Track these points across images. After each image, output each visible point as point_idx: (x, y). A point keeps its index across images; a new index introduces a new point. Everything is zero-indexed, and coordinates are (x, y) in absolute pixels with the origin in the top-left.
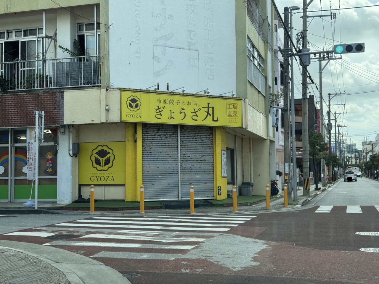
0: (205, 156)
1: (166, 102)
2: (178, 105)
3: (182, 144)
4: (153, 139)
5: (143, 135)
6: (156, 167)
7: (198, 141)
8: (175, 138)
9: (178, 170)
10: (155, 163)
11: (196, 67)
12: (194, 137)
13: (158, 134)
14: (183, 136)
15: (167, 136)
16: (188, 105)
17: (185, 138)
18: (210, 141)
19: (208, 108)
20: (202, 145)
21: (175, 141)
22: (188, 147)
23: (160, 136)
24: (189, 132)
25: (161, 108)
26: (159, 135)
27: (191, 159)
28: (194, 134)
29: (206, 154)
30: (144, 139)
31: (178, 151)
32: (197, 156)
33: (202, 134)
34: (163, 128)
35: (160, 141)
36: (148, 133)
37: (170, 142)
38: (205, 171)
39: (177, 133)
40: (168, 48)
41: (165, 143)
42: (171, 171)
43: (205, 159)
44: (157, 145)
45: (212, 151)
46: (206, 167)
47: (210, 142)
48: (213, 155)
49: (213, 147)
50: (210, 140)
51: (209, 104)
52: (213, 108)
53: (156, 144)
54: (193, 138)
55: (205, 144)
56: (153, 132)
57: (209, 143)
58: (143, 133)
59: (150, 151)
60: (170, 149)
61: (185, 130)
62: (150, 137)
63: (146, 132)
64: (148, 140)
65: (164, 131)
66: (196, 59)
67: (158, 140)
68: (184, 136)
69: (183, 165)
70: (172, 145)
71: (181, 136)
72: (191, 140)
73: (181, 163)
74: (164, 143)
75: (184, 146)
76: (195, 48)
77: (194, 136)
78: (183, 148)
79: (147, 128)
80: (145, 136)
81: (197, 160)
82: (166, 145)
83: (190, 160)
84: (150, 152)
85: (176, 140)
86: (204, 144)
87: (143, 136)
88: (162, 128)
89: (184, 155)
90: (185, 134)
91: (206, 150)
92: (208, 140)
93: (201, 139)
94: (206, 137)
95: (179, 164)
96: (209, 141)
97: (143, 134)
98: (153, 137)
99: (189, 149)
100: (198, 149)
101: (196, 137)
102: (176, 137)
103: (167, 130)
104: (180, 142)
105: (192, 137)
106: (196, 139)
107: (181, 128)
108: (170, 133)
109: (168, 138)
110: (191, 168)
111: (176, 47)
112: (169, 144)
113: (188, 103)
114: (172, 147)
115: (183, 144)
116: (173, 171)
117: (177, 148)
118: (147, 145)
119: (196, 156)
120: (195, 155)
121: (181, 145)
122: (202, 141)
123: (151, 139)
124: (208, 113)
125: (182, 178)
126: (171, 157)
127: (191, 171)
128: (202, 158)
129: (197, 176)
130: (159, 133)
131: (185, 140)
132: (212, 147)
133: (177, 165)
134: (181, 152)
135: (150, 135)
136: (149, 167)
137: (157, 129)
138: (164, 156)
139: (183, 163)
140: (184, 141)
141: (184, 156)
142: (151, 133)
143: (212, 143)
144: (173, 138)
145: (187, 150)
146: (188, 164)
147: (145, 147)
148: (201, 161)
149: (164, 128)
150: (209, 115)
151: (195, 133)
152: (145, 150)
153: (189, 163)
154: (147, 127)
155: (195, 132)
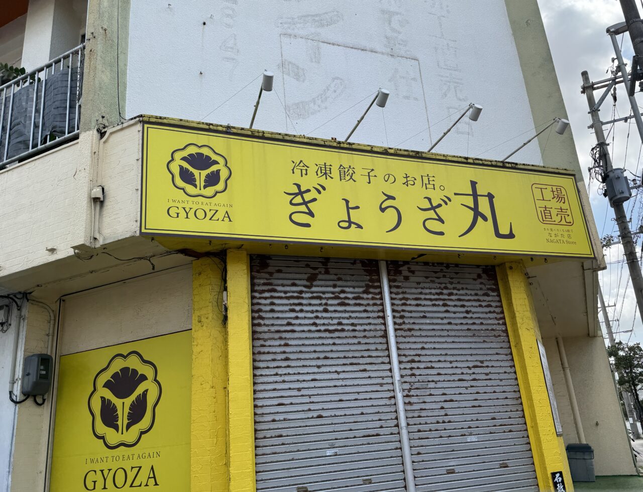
0: (485, 364)
1: (325, 171)
2: (369, 183)
3: (400, 324)
4: (293, 311)
5: (253, 298)
6: (310, 414)
7: (455, 313)
8: (375, 304)
9: (397, 418)
10: (307, 400)
11: (416, 99)
12: (440, 299)
13: (312, 293)
14: (401, 296)
15: (346, 298)
16: (406, 183)
17: (408, 302)
18: (494, 312)
19: (475, 195)
20: (470, 327)
21: (376, 315)
22: (424, 333)
23: (320, 298)
24: (419, 283)
25: (308, 191)
26: (315, 295)
27: (439, 374)
28: (438, 291)
29: (488, 358)
30: (260, 310)
31: (388, 349)
32: (459, 365)
33: (463, 289)
34: (327, 272)
35: (320, 315)
36: (275, 291)
37: (356, 318)
38: (494, 419)
39: (380, 287)
40: (325, 44)
41: (340, 324)
42: (370, 425)
43: (487, 374)
44: (310, 331)
45: (505, 345)
46: (496, 402)
47: (495, 315)
48: (512, 360)
49: (506, 331)
50: (492, 309)
51: (474, 184)
52: (490, 197)
53: (306, 328)
54: (437, 303)
55: (478, 321)
56: (294, 285)
57: (490, 319)
58: (253, 291)
59: (284, 352)
60: (359, 343)
61: (406, 278)
62: (282, 305)
63: (264, 284)
64: (276, 315)
65: (331, 283)
66: (414, 79)
67: (312, 312)
68: (404, 299)
69: (413, 400)
70: (365, 330)
71: (394, 296)
72: (429, 312)
73: (406, 393)
74: (335, 321)
75: (410, 330)
76: (408, 53)
77: (436, 297)
78: (405, 337)
79: (271, 274)
80: (263, 301)
81: (460, 380)
82: (343, 330)
83: (436, 378)
84: (283, 356)
85: (379, 311)
86: (474, 324)
87: (255, 301)
88: (323, 271)
89: (413, 361)
90: (408, 290)
91: (484, 341)
92: (487, 310)
93: (463, 306)
94: (479, 300)
95: (399, 396)
96: (490, 312)
97: (256, 291)
98: (292, 301)
99: (425, 340)
100: (457, 340)
101: (444, 300)
102: (379, 302)
103: (343, 277)
104: (394, 317)
105: (431, 300)
106: (445, 305)
107: (392, 272)
108: (354, 287)
109: (348, 305)
110: (442, 408)
111: (351, 46)
112: (353, 324)
113: (407, 177)
114: (365, 337)
115: (404, 323)
116: (378, 424)
117: (384, 340)
118: (270, 331)
119: (454, 365)
120: (451, 362)
121: (397, 327)
122: (467, 312)
123: (287, 308)
124: (477, 214)
125: (415, 450)
126: (365, 370)
127: (444, 422)
128: (477, 370)
129: (469, 439)
130: (314, 289)
131: (411, 312)
132: (503, 331)
133: (393, 401)
134: (402, 352)
135: (283, 295)
136: (281, 417)
137: (306, 276)
138: (339, 369)
139: (411, 393)
140: (407, 314)
141: (415, 365)
142: (288, 289)
143: (501, 318)
144: (368, 305)
145: (420, 346)
146: (431, 395)
147: (265, 340)
148: (473, 383)
149: (331, 271)
150: (480, 219)
151: (440, 288)
152: (262, 350)
153: (432, 392)
154: (270, 269)
155: (441, 283)
